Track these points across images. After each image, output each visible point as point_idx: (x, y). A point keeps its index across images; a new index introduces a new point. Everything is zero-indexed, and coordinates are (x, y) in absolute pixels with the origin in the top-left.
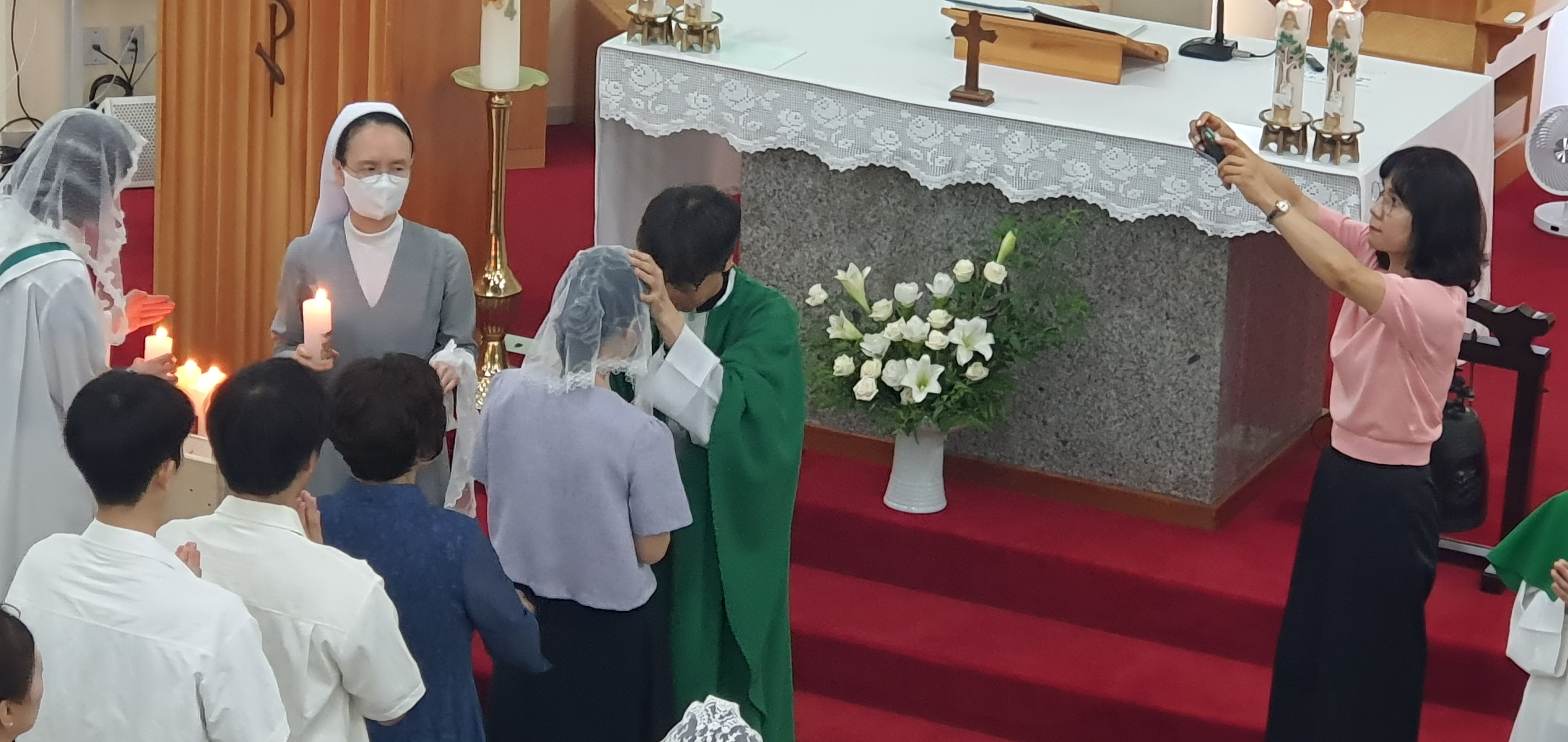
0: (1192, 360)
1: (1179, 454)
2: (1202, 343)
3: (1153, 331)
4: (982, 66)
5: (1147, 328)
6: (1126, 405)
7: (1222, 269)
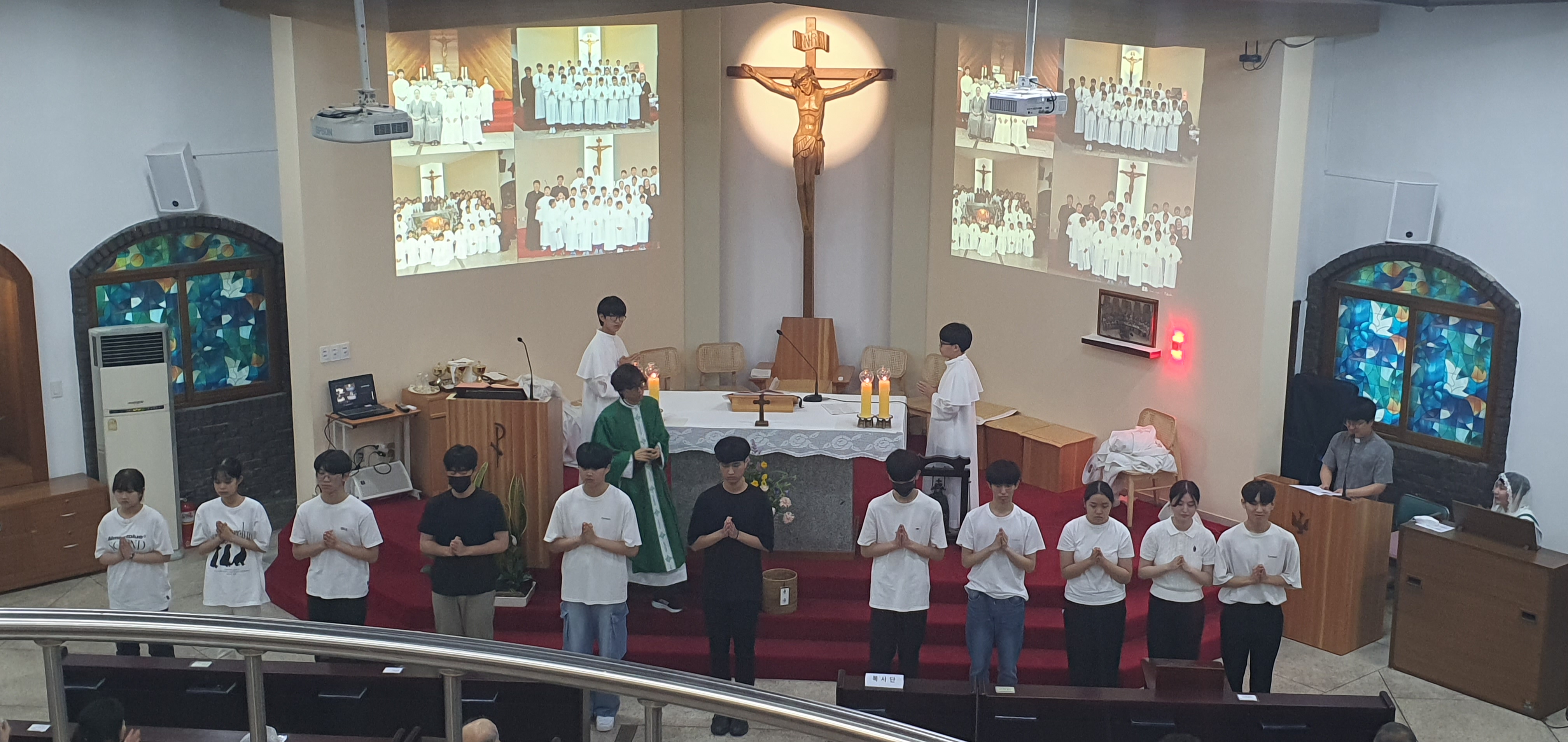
0: (842, 504)
1: (840, 536)
2: (846, 497)
3: (827, 496)
4: (765, 413)
5: (825, 494)
6: (818, 522)
7: (851, 471)
